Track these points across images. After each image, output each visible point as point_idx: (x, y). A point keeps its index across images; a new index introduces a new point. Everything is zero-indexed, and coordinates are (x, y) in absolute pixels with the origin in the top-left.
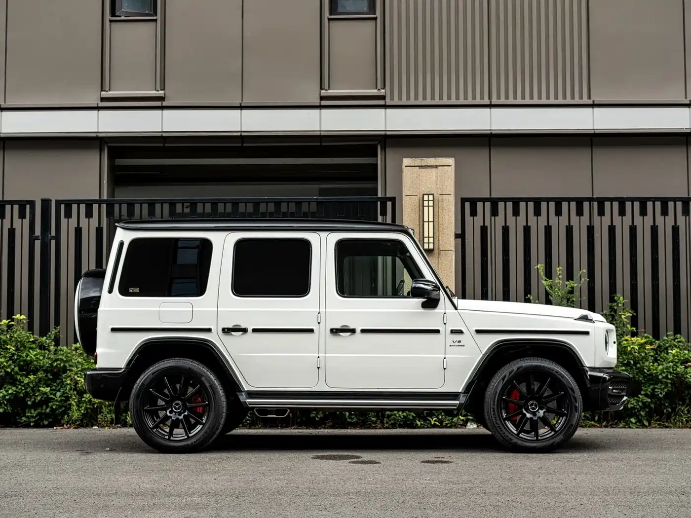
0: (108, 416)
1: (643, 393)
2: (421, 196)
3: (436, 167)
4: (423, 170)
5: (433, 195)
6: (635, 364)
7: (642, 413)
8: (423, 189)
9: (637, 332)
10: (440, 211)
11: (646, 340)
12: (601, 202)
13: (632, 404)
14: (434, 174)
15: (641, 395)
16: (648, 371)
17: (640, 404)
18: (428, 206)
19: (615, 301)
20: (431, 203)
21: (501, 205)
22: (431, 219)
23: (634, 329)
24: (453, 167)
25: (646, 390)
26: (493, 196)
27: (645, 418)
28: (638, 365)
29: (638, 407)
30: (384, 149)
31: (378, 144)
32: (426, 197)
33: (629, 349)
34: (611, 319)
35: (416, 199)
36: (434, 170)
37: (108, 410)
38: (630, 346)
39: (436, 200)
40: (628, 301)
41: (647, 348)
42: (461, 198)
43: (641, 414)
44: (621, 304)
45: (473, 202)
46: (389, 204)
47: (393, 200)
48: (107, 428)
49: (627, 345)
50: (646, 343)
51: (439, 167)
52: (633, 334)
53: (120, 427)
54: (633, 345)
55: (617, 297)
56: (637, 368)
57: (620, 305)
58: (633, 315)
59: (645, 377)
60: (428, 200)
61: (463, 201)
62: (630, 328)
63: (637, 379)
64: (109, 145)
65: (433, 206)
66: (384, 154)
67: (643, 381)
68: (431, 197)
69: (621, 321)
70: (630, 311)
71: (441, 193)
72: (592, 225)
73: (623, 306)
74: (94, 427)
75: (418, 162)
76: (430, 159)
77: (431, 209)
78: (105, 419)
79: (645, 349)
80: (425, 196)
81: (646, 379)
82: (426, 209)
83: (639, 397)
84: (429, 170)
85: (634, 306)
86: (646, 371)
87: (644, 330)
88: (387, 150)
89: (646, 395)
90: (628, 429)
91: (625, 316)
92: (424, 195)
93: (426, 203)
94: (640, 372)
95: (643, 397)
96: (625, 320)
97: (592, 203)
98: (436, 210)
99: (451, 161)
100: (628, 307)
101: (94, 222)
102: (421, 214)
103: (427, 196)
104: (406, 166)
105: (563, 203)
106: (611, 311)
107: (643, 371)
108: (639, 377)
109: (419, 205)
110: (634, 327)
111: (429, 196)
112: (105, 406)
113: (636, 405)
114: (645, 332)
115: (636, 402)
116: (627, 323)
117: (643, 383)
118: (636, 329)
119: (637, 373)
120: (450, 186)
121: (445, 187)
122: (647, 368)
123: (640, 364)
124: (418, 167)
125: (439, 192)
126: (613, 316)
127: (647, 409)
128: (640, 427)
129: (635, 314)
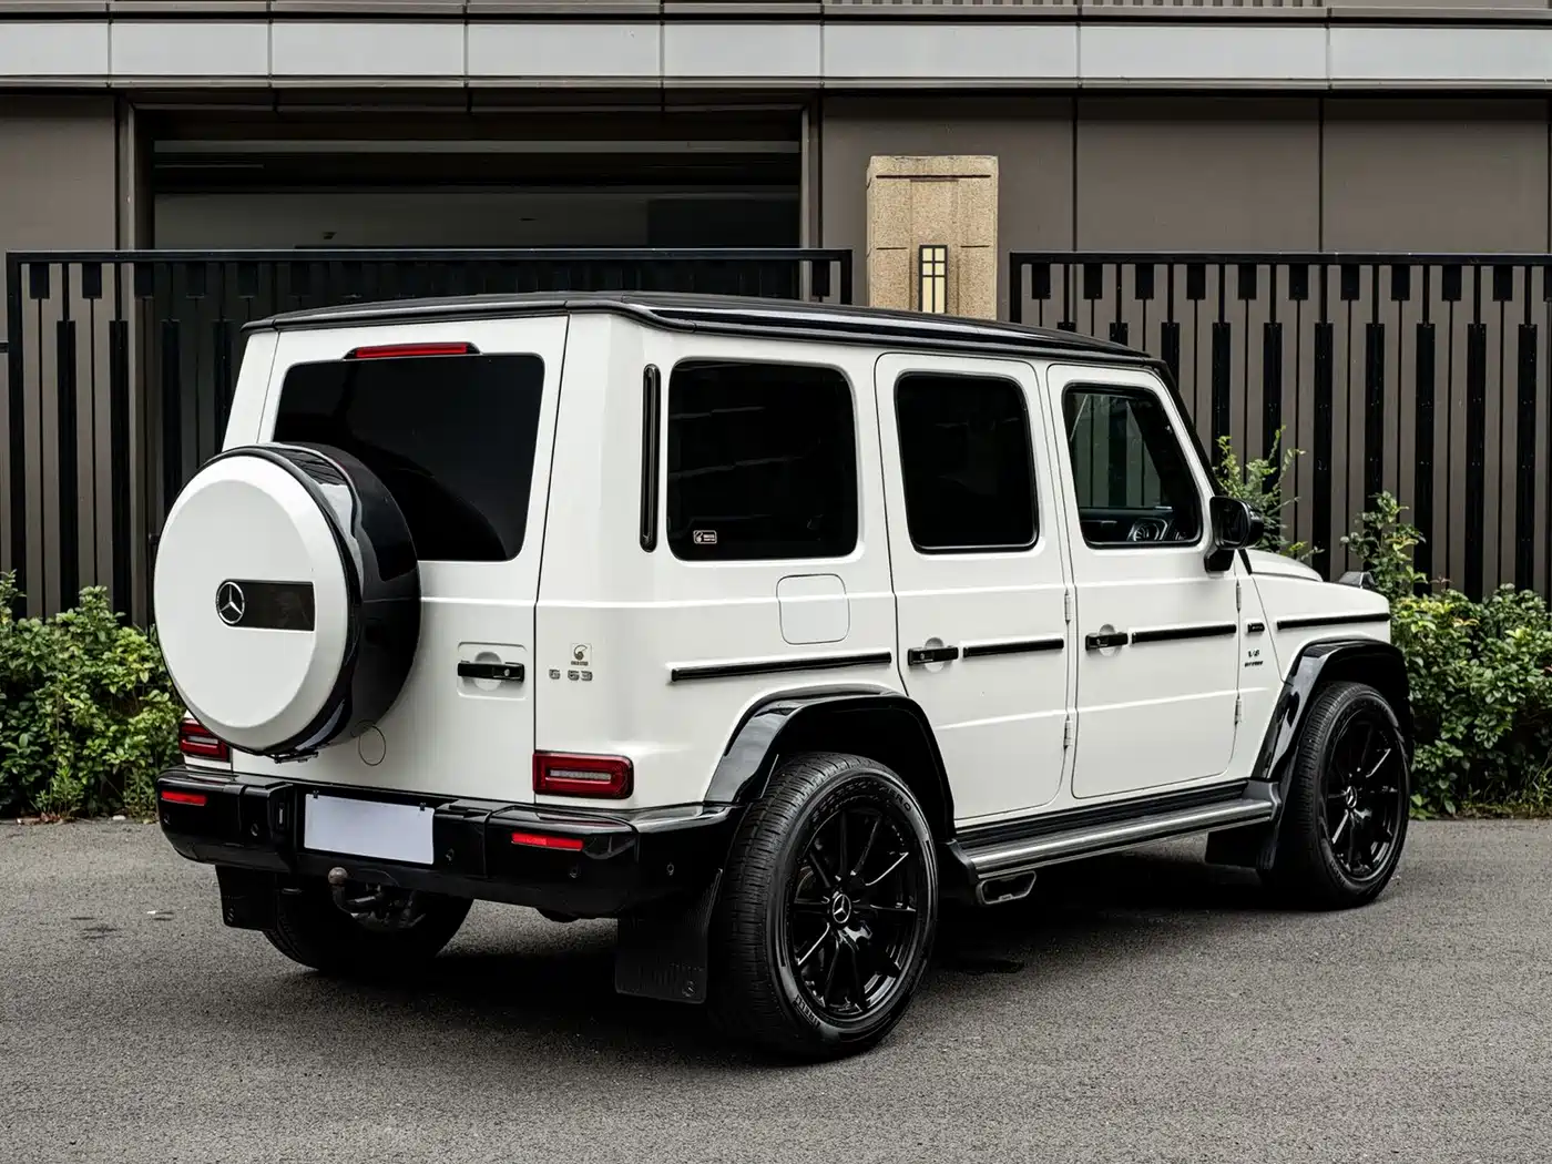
0: (150, 791)
1: (1444, 735)
2: (916, 250)
3: (954, 178)
4: (920, 185)
5: (945, 247)
6: (1428, 666)
7: (1443, 785)
8: (921, 233)
9: (1431, 585)
10: (963, 288)
11: (1452, 605)
12: (1351, 266)
13: (1419, 762)
14: (948, 195)
15: (1441, 740)
16: (1456, 681)
17: (1439, 762)
18: (934, 276)
19: (1378, 509)
20: (940, 269)
21: (1109, 272)
22: (940, 308)
23: (1424, 576)
24: (995, 180)
25: (1454, 730)
27: (1449, 795)
28: (1435, 669)
29: (1433, 769)
30: (817, 123)
31: (804, 109)
32: (927, 254)
33: (1414, 629)
34: (1367, 553)
35: (904, 256)
36: (948, 185)
37: (148, 775)
38: (1415, 623)
39: (953, 260)
40: (1408, 508)
41: (1456, 625)
42: (1011, 254)
43: (1438, 787)
44: (1392, 515)
45: (1041, 264)
46: (835, 267)
47: (845, 257)
48: (146, 821)
49: (1409, 620)
50: (1452, 612)
51: (961, 180)
52: (1421, 590)
54: (1422, 619)
55: (1383, 499)
56: (1431, 676)
57: (1390, 519)
58: (1421, 542)
59: (1449, 695)
60: (934, 262)
62: (1412, 574)
63: (1430, 702)
64: (139, 107)
65: (945, 276)
66: (816, 140)
67: (1445, 707)
68: (940, 254)
69: (1391, 560)
70: (1414, 533)
71: (965, 244)
72: (1327, 322)
73: (1398, 521)
74: (115, 818)
75: (908, 165)
76: (939, 158)
77: (940, 282)
78: (141, 799)
79: (1451, 626)
80: (925, 251)
81: (1452, 701)
82: (927, 282)
83: (1435, 746)
84: (935, 185)
85: (1423, 521)
86: (1451, 680)
87: (1445, 580)
88: (825, 126)
89: (1453, 741)
91: (1401, 547)
92: (922, 247)
93: (927, 269)
94: (1437, 686)
95: (1444, 746)
96: (1403, 556)
97: (1328, 268)
98: (952, 285)
99: (989, 164)
100: (1409, 524)
101: (105, 307)
102: (915, 293)
103: (930, 250)
105: (1259, 268)
106: (1367, 535)
107: (1445, 680)
108: (1437, 696)
109: (911, 273)
110: (1422, 571)
111: (937, 250)
112: (140, 767)
113: (1428, 765)
114: (1448, 586)
115: (1429, 758)
116: (1406, 562)
117: (1447, 711)
118: (1429, 578)
119: (1432, 686)
120: (986, 226)
121: (973, 228)
122: (1454, 674)
123: (1439, 666)
124: (908, 180)
125: (961, 240)
126: (1372, 546)
127: (1454, 775)
128: (1437, 817)
129: (1424, 540)
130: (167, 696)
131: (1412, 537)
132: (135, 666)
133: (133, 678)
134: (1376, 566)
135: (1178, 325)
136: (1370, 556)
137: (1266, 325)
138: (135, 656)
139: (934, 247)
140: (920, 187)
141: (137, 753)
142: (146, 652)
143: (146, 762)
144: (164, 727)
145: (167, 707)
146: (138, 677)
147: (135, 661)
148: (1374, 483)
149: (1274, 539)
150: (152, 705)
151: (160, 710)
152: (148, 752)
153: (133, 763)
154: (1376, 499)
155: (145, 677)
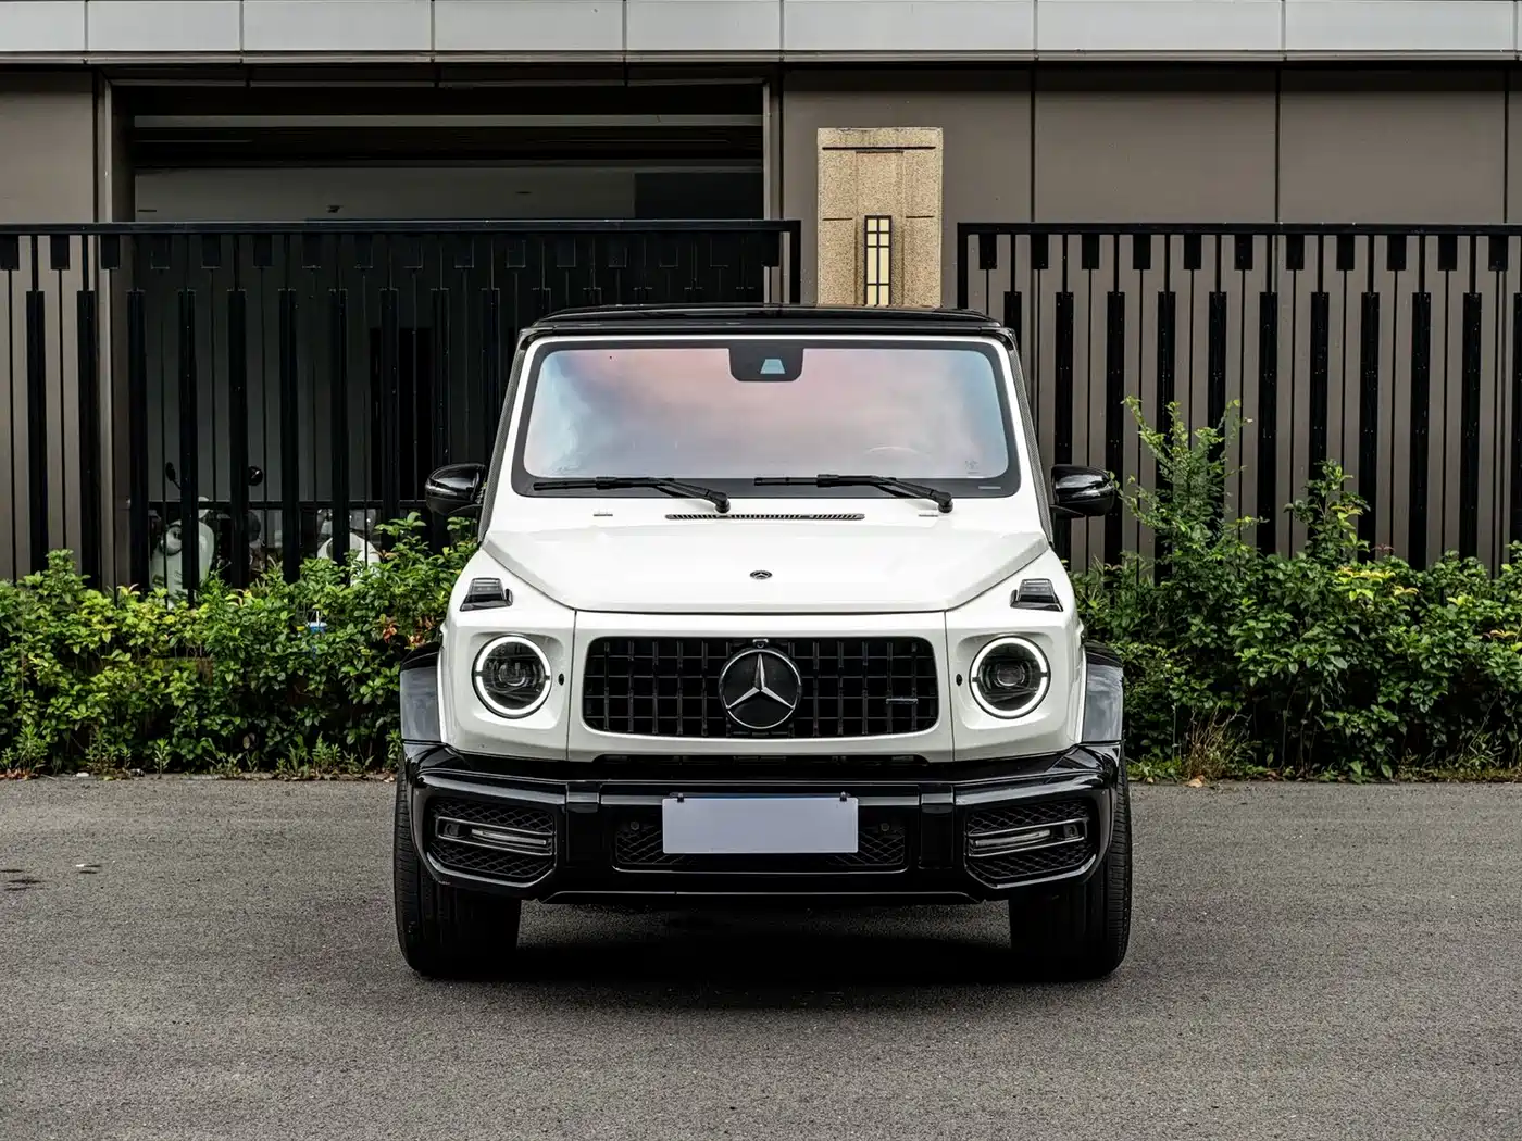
0: (112, 748)
1: (1381, 699)
2: (862, 221)
3: (899, 150)
4: (866, 157)
5: (889, 218)
6: (1365, 630)
7: (1380, 749)
8: (866, 203)
9: (1373, 553)
10: (908, 258)
11: (1394, 573)
12: (1296, 235)
13: (1354, 727)
14: (893, 166)
15: (1377, 704)
16: (1394, 647)
17: (1374, 726)
18: (878, 246)
19: (1323, 477)
20: (885, 239)
21: (1055, 241)
22: (884, 278)
23: (1366, 543)
24: (938, 153)
25: (1390, 694)
26: (1038, 220)
27: (1386, 758)
28: (1373, 635)
29: (1369, 734)
30: (777, 96)
31: (765, 83)
32: (872, 225)
33: (1352, 597)
34: (1311, 520)
35: (849, 226)
36: (893, 156)
37: (111, 733)
38: (1354, 590)
39: (897, 231)
40: (1352, 476)
41: (1397, 593)
42: (959, 224)
43: (1375, 750)
44: (1336, 484)
45: (988, 234)
46: (787, 236)
47: (795, 227)
48: (107, 778)
49: (1348, 587)
50: (1392, 579)
51: (906, 151)
52: (1363, 557)
53: (140, 775)
54: (1361, 587)
55: (1328, 467)
56: (1369, 642)
57: (1334, 487)
58: (1365, 511)
59: (1387, 661)
60: (878, 232)
61: (964, 230)
62: (1355, 542)
63: (1368, 667)
64: (116, 82)
65: (890, 247)
66: (777, 106)
67: (1382, 672)
68: (884, 225)
69: (1335, 527)
70: (1358, 501)
71: (910, 215)
72: (1273, 291)
73: (1342, 488)
74: (79, 775)
75: (854, 137)
76: (884, 130)
77: (884, 253)
78: (102, 756)
79: (1392, 593)
80: (869, 221)
81: (1390, 667)
82: (872, 252)
83: (1371, 711)
84: (880, 157)
85: (1367, 487)
86: (1390, 646)
87: (1388, 547)
88: (785, 100)
89: (1389, 706)
90: (1345, 786)
91: (1346, 516)
92: (867, 218)
93: (872, 239)
94: (1376, 651)
95: (1380, 712)
96: (1347, 523)
97: (1274, 237)
98: (897, 256)
99: (934, 136)
100: (1353, 492)
102: (861, 264)
103: (875, 221)
104: (824, 149)
105: (1204, 238)
106: (1312, 502)
107: (1384, 646)
108: (1374, 661)
109: (856, 243)
110: (1366, 539)
111: (881, 221)
112: (101, 726)
113: (1363, 730)
114: (1391, 553)
115: (1364, 723)
116: (1349, 530)
117: (1384, 676)
118: (1371, 546)
119: (1370, 653)
120: (930, 197)
121: (918, 200)
122: (1394, 640)
123: (1377, 633)
124: (854, 152)
125: (905, 212)
126: (1317, 514)
127: (1390, 739)
128: (1372, 780)
129: (1369, 509)
130: (129, 656)
131: (1357, 506)
132: (98, 627)
133: (96, 639)
134: (1320, 533)
135: (1123, 294)
136: (1314, 522)
137: (1211, 294)
138: (99, 617)
139: (878, 218)
140: (866, 159)
141: (98, 710)
142: (109, 614)
143: (108, 720)
144: (125, 685)
145: (129, 666)
146: (101, 639)
147: (100, 622)
148: (1318, 449)
149: (1219, 507)
150: (115, 664)
151: (121, 669)
152: (109, 710)
153: (96, 720)
154: (1322, 466)
155: (107, 637)
